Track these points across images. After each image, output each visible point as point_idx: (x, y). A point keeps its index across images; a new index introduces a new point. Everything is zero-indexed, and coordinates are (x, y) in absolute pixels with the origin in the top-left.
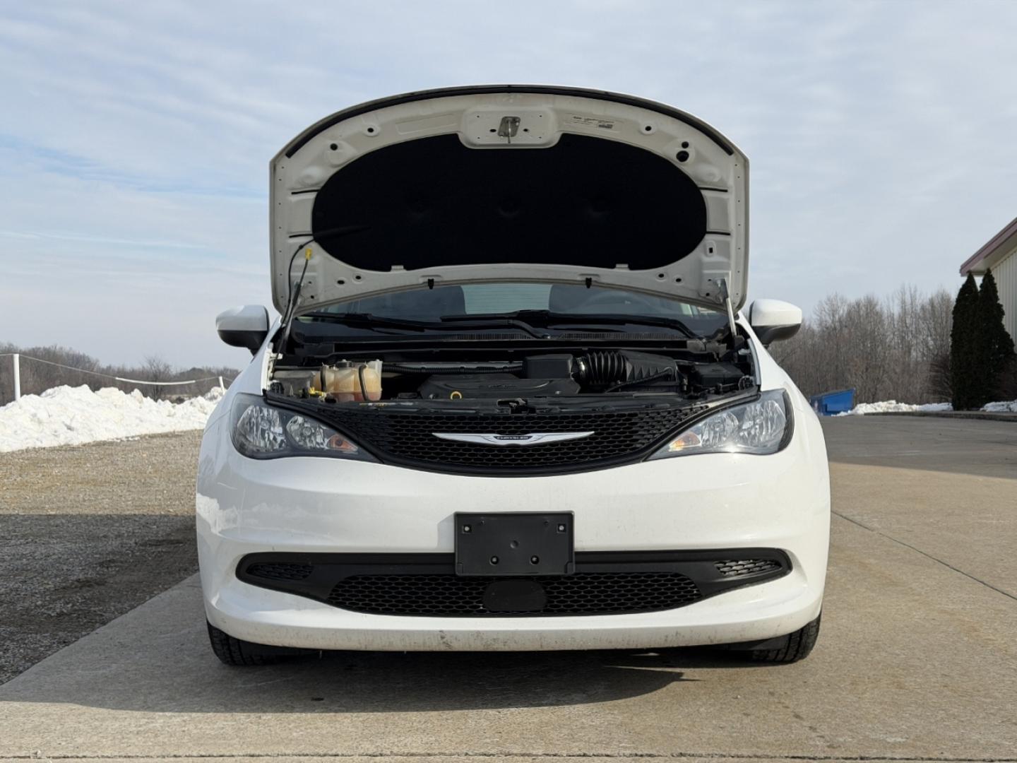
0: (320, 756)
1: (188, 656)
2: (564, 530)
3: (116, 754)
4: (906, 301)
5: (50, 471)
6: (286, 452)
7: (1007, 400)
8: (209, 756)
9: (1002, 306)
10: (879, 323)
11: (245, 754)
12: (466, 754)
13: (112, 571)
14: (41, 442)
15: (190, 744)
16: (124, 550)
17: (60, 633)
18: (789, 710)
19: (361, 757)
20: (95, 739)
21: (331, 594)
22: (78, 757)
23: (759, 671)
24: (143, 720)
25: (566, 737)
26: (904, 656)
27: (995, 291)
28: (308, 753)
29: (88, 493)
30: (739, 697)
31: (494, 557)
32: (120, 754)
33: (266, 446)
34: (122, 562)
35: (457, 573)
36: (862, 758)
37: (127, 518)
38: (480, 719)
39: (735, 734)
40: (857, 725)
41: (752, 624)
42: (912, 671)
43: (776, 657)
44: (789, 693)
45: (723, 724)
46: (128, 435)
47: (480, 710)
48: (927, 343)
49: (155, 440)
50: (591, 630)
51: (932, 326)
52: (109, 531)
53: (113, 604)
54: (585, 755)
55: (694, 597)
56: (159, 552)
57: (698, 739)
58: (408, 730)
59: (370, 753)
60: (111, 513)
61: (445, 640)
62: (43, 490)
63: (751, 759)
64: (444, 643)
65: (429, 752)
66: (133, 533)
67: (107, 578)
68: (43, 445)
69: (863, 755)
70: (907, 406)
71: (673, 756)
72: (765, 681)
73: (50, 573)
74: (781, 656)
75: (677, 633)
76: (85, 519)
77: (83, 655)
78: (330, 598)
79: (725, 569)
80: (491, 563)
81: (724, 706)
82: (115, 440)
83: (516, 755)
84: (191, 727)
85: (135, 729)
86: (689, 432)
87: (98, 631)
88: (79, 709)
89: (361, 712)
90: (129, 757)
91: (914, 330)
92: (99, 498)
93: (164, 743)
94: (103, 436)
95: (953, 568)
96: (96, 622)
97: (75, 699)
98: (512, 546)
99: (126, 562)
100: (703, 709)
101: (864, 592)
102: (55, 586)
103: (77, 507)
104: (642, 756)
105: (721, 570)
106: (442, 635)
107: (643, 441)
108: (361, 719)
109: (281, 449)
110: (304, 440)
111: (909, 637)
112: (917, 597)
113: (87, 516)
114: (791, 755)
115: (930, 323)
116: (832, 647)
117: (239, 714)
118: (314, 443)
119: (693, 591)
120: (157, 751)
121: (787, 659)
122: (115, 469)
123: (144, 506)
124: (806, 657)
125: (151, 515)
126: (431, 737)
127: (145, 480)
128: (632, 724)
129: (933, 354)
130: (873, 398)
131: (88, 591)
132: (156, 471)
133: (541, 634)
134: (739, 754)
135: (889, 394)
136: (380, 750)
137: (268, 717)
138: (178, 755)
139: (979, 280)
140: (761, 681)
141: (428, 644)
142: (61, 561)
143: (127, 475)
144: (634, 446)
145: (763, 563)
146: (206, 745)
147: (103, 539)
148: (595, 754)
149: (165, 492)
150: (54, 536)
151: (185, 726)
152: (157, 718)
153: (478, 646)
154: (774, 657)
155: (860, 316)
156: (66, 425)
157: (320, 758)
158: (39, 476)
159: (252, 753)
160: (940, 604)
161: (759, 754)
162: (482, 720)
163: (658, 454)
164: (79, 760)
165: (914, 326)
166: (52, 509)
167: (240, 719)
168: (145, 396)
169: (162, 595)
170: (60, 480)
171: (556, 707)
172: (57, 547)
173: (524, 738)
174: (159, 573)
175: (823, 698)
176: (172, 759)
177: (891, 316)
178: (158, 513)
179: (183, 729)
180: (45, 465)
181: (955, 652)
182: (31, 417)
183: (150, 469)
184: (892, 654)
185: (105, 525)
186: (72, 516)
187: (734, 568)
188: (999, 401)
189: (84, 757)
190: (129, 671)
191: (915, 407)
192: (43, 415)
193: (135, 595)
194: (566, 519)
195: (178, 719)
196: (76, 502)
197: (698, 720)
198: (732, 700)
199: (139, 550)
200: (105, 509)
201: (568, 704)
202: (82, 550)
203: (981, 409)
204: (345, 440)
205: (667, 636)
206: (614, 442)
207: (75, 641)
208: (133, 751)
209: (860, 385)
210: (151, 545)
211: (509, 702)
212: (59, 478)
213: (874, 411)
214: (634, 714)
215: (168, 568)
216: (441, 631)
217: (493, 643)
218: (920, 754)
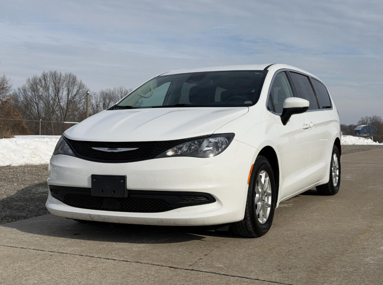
2: (123, 182)
18: (209, 253)
35: (92, 195)
44: (224, 247)
55: (169, 208)
57: (154, 258)
64: (91, 218)
71: (133, 262)
75: (161, 221)
78: (64, 201)
80: (101, 192)
98: (107, 187)
104: (124, 261)
105: (180, 199)
106: (90, 215)
114: (170, 266)
134: (155, 264)
140: (224, 243)
144: (151, 153)
148: (112, 259)
163: (158, 156)
194: (123, 179)
198: (199, 247)
205: (158, 222)
206: (145, 152)
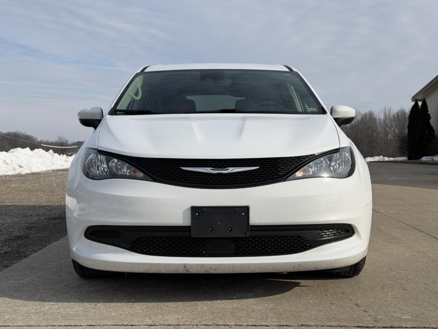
0: (125, 326)
1: (64, 273)
2: (245, 215)
3: (24, 324)
4: (387, 113)
5: (10, 185)
6: (109, 176)
7: (432, 156)
8: (70, 326)
9: (430, 114)
10: (375, 123)
11: (87, 325)
12: (197, 325)
13: (33, 232)
14: (8, 173)
15: (61, 319)
16: (39, 222)
17: (4, 262)
18: (353, 301)
19: (144, 326)
20: (14, 316)
21: (130, 246)
22: (5, 326)
23: (336, 282)
24: (39, 306)
25: (245, 315)
26: (404, 274)
27: (427, 108)
28: (118, 324)
29: (26, 195)
30: (328, 295)
31: (210, 228)
32: (26, 324)
33: (99, 173)
34: (38, 227)
35: (192, 236)
36: (391, 327)
37: (42, 207)
38: (203, 306)
39: (328, 314)
40: (387, 310)
41: (336, 260)
42: (409, 281)
43: (344, 275)
44: (352, 292)
45: (321, 309)
46: (47, 170)
47: (203, 302)
48: (395, 131)
49: (58, 172)
50: (258, 263)
51: (397, 124)
52: (33, 213)
53: (31, 247)
54: (255, 325)
55: (308, 247)
56: (55, 223)
57: (310, 317)
58: (168, 312)
59: (149, 324)
60: (35, 204)
61: (186, 268)
62: (6, 194)
63: (337, 328)
64: (186, 269)
65: (178, 324)
66: (44, 214)
67: (29, 235)
68: (8, 174)
69: (391, 325)
70: (388, 158)
71: (298, 326)
72: (340, 287)
73: (3, 233)
74: (346, 274)
75: (299, 265)
76: (23, 207)
77: (14, 273)
78: (130, 248)
79: (323, 234)
80: (209, 231)
81: (321, 299)
82: (41, 172)
83: (221, 325)
84: (62, 310)
85: (34, 311)
86: (305, 167)
87: (22, 261)
88: (8, 301)
89: (146, 302)
90: (30, 326)
91: (390, 126)
92: (31, 198)
93: (48, 318)
94: (35, 170)
95: (420, 231)
96: (22, 256)
97: (7, 295)
98: (219, 223)
99: (39, 227)
100: (311, 301)
101: (381, 242)
102: (5, 239)
103: (20, 202)
104: (283, 326)
105: (321, 234)
106: (185, 266)
107: (283, 172)
108: (145, 306)
109: (107, 175)
110: (118, 171)
111: (405, 264)
112: (406, 245)
113: (24, 206)
114: (356, 326)
115: (397, 123)
116: (370, 269)
117: (86, 303)
118: (123, 172)
119: (307, 245)
120: (44, 323)
121: (349, 275)
122: (39, 184)
123: (51, 201)
124: (358, 275)
125: (53, 206)
126: (179, 315)
127: (52, 190)
128: (277, 308)
129: (398, 136)
130: (372, 155)
131: (20, 241)
132: (58, 186)
133: (233, 265)
134: (331, 325)
135: (379, 153)
136: (154, 322)
137: (100, 305)
138: (54, 325)
139: (420, 103)
140: (338, 287)
141: (178, 270)
142: (9, 227)
143: (45, 188)
144: (279, 174)
145: (341, 231)
146: (69, 319)
147: (30, 216)
148: (260, 325)
149: (61, 195)
150: (8, 215)
151: (59, 310)
152: (46, 305)
153: (202, 271)
154: (343, 275)
155: (366, 119)
156: (19, 165)
157: (124, 327)
158: (5, 188)
159: (91, 324)
160: (417, 248)
161: (341, 325)
162: (204, 307)
163: (291, 177)
164: (5, 327)
165: (390, 124)
166: (9, 203)
167: (86, 306)
168: (55, 153)
169: (55, 243)
170: (14, 189)
171: (240, 300)
172: (9, 220)
173: (225, 316)
174: (54, 233)
175: (368, 295)
176: (51, 327)
177: (380, 119)
178: (56, 205)
179: (58, 311)
180: (8, 183)
181: (428, 272)
182: (3, 161)
183: (55, 185)
184: (398, 273)
185: (32, 210)
186: (17, 206)
187: (327, 233)
188: (428, 156)
189: (8, 326)
190: (35, 281)
191: (391, 159)
192: (8, 161)
193: (42, 243)
194: (246, 210)
195: (56, 306)
196: (20, 199)
197: (309, 306)
198: (325, 296)
199: (46, 222)
200: (33, 203)
201: (245, 298)
202: (20, 222)
203: (420, 160)
204: (137, 170)
205: (294, 267)
206: (269, 172)
207: (11, 266)
208: (33, 323)
209: (366, 149)
210: (52, 219)
211: (217, 297)
212: (14, 188)
213: (373, 160)
214: (278, 304)
215: (58, 230)
216: (184, 264)
217: (210, 270)
218: (419, 325)
